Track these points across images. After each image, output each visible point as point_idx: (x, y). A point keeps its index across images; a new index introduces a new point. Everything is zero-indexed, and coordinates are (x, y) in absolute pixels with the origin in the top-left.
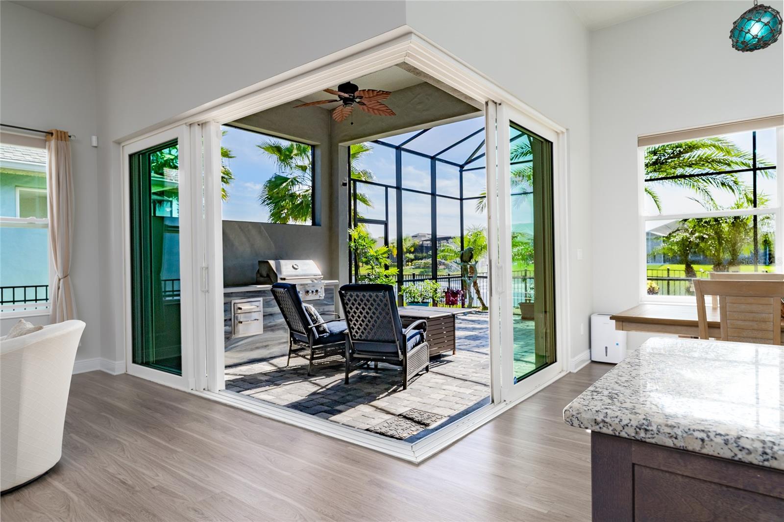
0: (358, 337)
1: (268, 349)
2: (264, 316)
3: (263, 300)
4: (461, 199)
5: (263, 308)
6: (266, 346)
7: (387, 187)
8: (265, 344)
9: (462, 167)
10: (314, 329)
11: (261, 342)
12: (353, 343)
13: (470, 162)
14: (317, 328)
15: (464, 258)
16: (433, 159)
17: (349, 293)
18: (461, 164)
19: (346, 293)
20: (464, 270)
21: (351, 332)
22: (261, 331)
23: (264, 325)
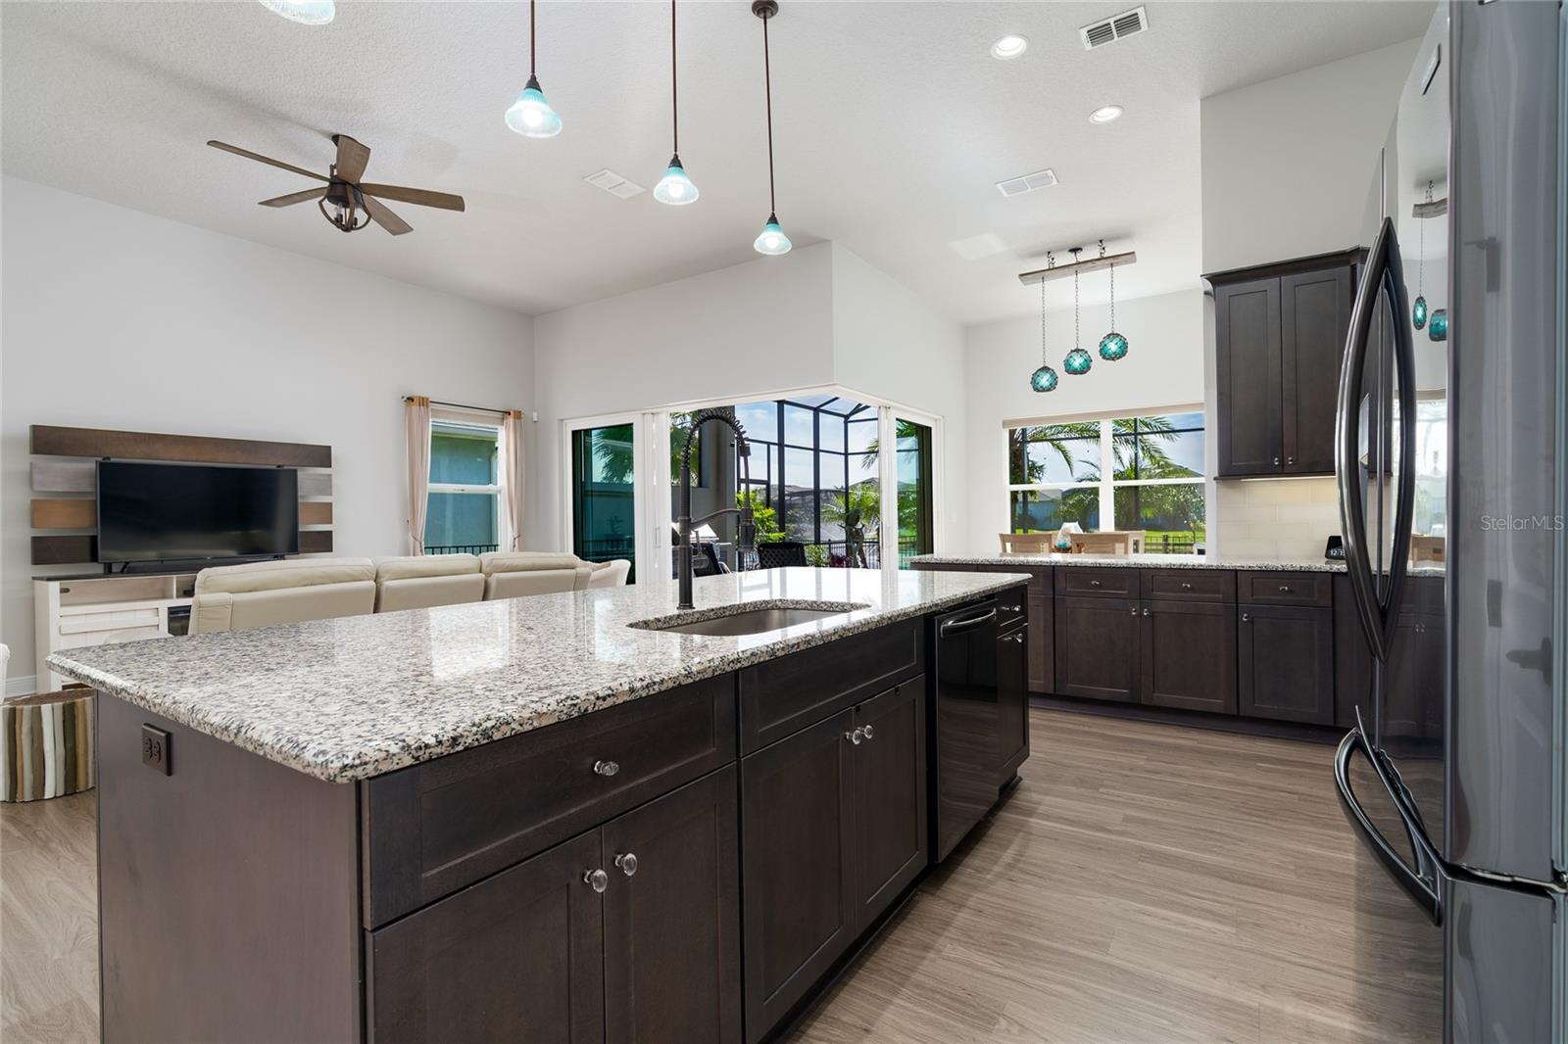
4: (846, 454)
7: (769, 444)
9: (846, 417)
13: (857, 412)
15: (850, 521)
16: (817, 411)
18: (845, 413)
20: (849, 534)
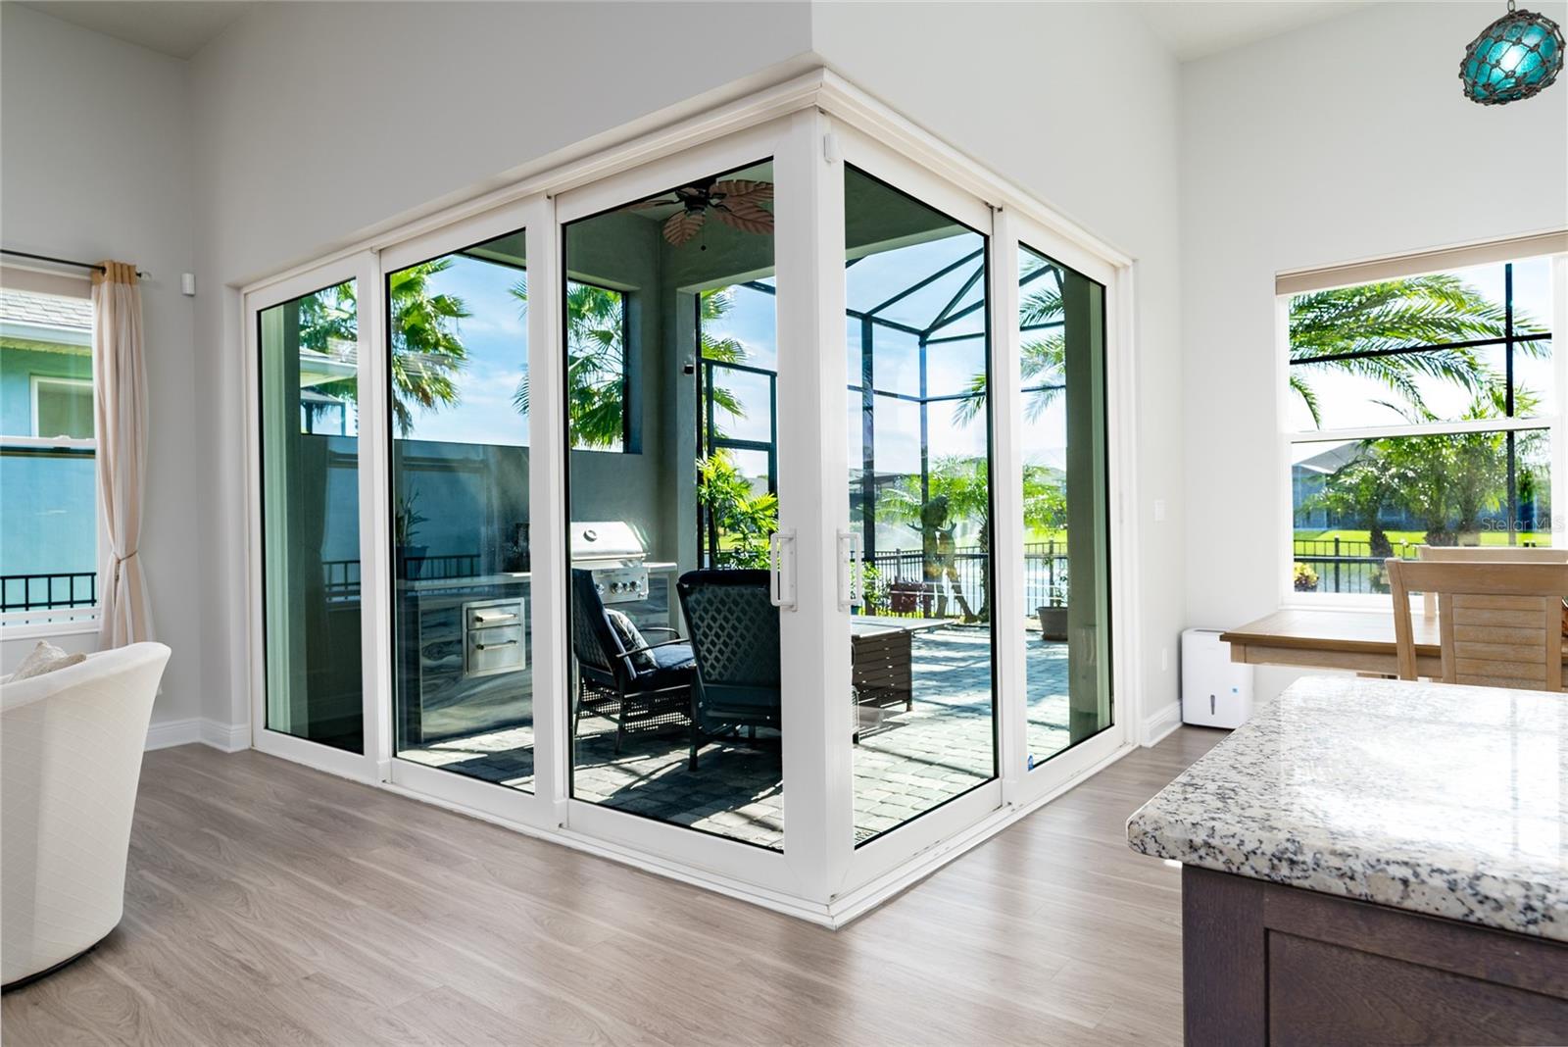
0: (715, 675)
2: (527, 634)
4: (923, 401)
7: (773, 376)
8: (528, 690)
9: (924, 335)
10: (628, 660)
11: (520, 687)
12: (705, 687)
13: (939, 326)
14: (634, 657)
15: (929, 520)
16: (867, 318)
17: (698, 589)
18: (922, 329)
19: (692, 589)
20: (929, 542)
21: (701, 667)
22: (522, 665)
23: (526, 652)
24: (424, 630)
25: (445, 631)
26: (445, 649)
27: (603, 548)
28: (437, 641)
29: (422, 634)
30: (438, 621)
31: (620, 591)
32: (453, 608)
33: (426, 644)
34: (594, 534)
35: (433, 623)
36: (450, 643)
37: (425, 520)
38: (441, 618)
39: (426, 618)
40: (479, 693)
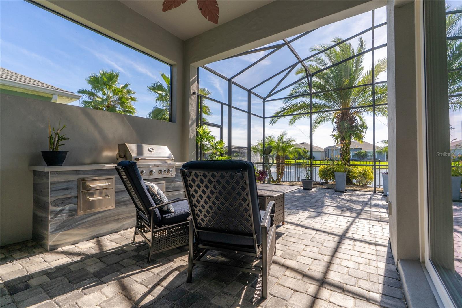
0: (203, 224)
1: (120, 222)
2: (117, 192)
3: (116, 177)
4: (264, 118)
5: (116, 185)
6: (118, 220)
7: (222, 104)
8: (116, 218)
10: (157, 210)
11: (113, 216)
12: (197, 231)
14: (160, 209)
15: (266, 152)
16: (249, 91)
17: (194, 173)
18: (264, 97)
19: (190, 173)
20: (266, 159)
21: (196, 220)
22: (113, 206)
23: (116, 200)
24: (52, 192)
25: (67, 192)
26: (66, 201)
27: (155, 156)
28: (60, 197)
29: (50, 194)
30: (63, 187)
31: (163, 173)
32: (72, 181)
33: (53, 199)
34: (153, 149)
35: (60, 188)
36: (70, 198)
37: (68, 139)
38: (65, 186)
39: (53, 186)
40: (87, 221)
